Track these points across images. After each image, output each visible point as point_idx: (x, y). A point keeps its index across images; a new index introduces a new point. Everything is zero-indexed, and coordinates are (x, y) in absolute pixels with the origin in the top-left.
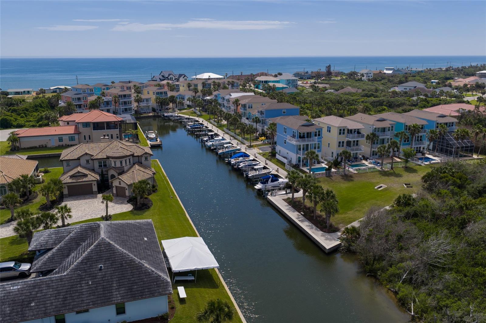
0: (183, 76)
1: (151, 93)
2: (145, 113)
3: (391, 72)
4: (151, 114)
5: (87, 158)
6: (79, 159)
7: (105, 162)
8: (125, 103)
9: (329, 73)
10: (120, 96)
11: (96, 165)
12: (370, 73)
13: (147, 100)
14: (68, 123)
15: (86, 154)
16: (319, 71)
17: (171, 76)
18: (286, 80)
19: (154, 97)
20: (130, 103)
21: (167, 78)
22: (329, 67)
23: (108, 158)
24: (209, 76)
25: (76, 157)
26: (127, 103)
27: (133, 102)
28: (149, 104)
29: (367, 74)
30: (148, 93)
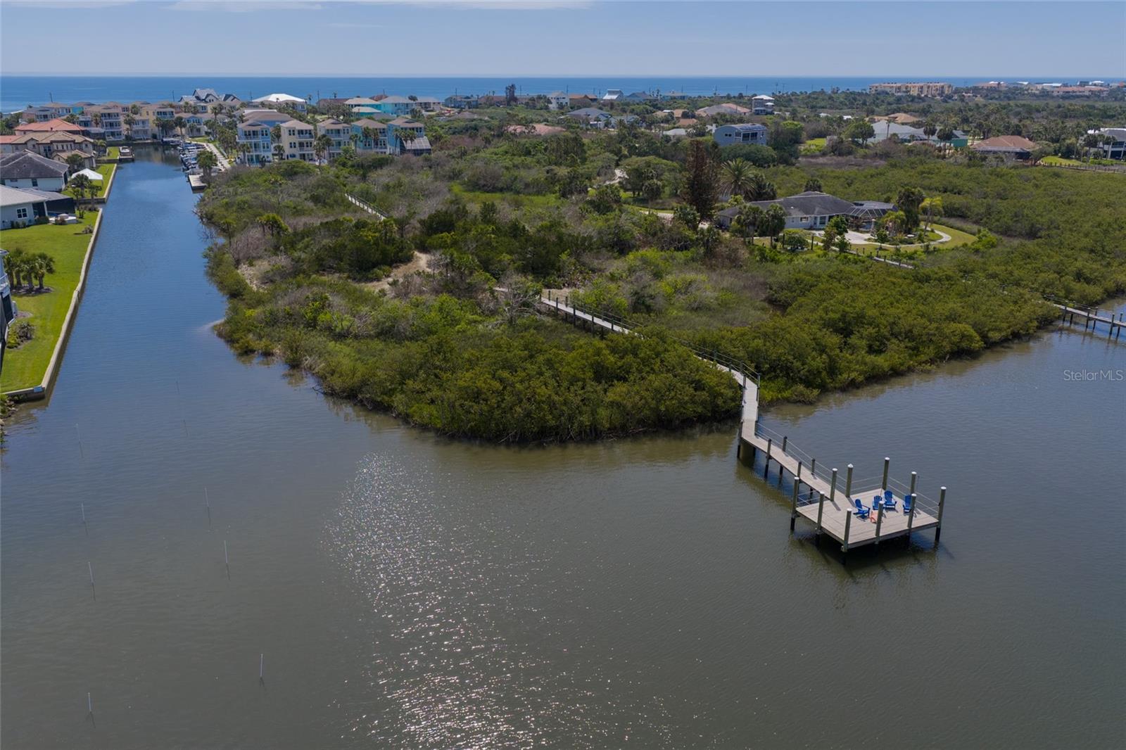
0: (232, 98)
1: (151, 113)
2: (141, 139)
3: (614, 97)
4: (149, 141)
5: (33, 143)
6: (26, 143)
7: (49, 147)
8: (111, 125)
9: (511, 100)
10: (103, 115)
11: (42, 149)
12: (564, 98)
13: (143, 122)
14: (25, 133)
15: (32, 139)
16: (491, 94)
17: (210, 98)
18: (393, 104)
19: (152, 118)
20: (118, 124)
21: (204, 100)
22: (511, 89)
23: (52, 142)
24: (278, 99)
25: (24, 142)
26: (114, 124)
27: (123, 123)
28: (146, 128)
29: (558, 99)
30: (148, 114)
